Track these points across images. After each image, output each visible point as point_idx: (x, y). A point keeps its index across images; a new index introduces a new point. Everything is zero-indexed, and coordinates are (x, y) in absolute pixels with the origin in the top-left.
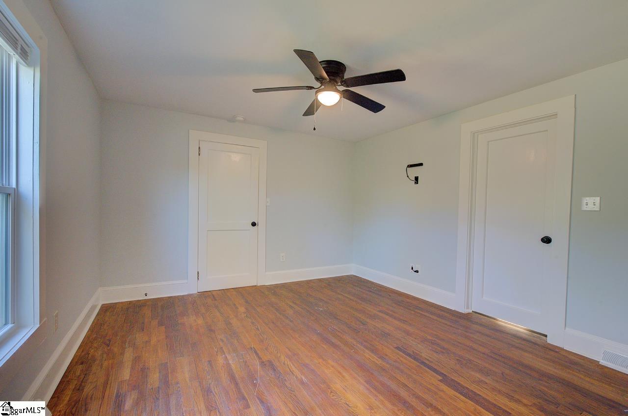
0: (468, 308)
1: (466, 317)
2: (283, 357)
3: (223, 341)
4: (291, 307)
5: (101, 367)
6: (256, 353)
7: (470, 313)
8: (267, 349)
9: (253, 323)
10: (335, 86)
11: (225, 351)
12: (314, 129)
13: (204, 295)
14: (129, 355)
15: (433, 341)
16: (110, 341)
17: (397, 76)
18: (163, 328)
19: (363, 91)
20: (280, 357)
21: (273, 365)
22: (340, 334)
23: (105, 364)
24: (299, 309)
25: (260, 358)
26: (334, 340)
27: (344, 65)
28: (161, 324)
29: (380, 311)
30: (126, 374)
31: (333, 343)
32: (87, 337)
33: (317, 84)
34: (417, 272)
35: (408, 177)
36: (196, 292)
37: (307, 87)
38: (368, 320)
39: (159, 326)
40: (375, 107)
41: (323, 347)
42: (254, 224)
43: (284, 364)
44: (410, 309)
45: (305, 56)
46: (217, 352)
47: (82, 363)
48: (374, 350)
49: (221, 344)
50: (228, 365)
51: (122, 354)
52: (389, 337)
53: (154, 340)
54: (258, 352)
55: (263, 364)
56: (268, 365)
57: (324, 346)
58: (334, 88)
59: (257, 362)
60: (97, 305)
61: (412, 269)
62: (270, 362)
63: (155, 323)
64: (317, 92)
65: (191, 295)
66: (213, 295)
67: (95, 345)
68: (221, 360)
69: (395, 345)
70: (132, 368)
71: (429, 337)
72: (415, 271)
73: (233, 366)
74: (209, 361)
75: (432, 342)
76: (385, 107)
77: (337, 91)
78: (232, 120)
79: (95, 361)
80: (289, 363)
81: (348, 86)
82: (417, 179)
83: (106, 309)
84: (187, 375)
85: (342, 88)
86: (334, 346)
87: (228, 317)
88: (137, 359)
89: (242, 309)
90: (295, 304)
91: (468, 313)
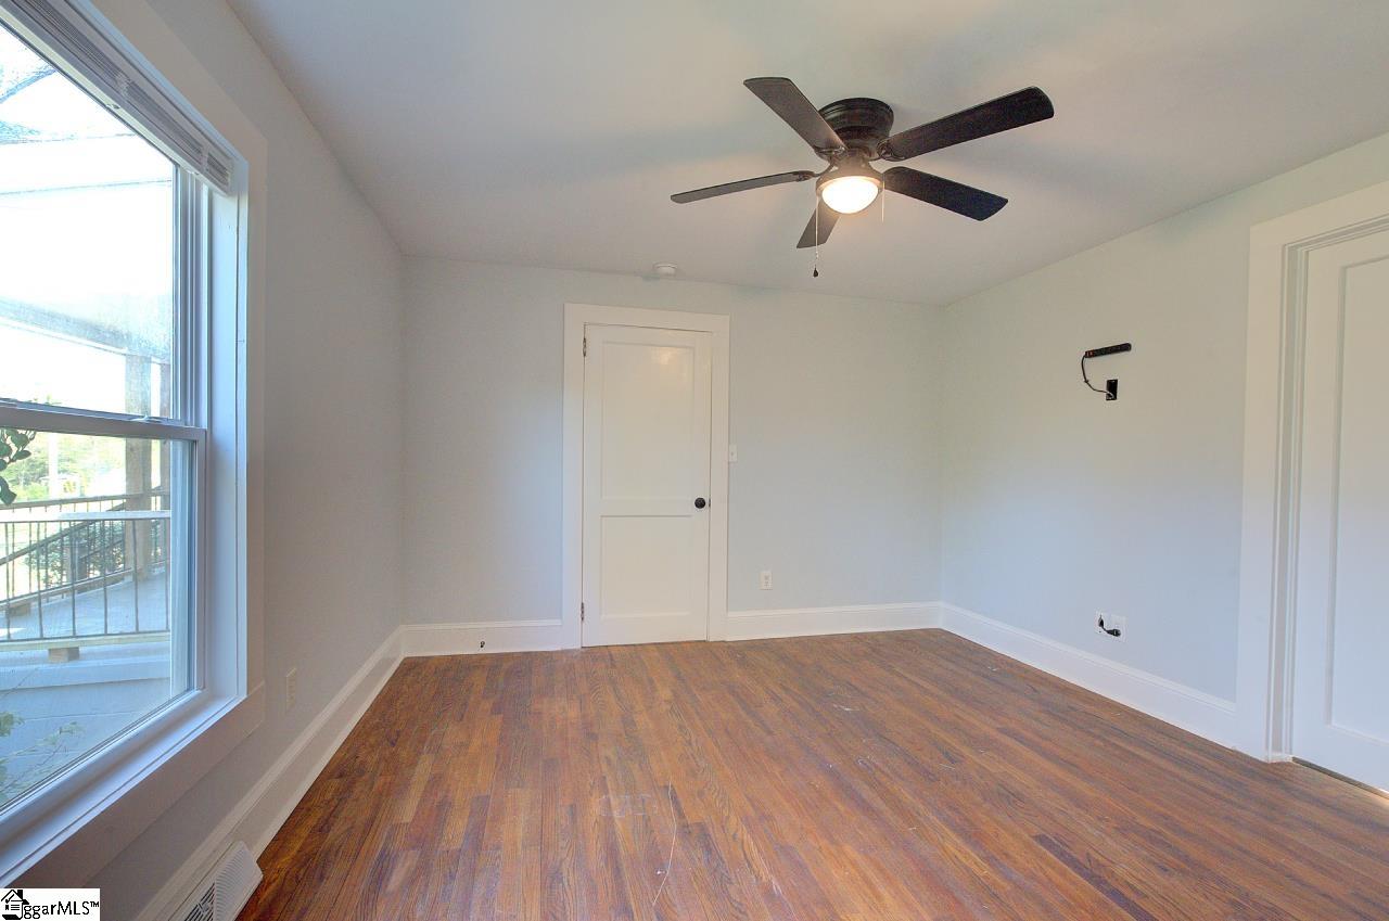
0: (1277, 747)
1: (1274, 774)
2: (733, 820)
3: (608, 760)
4: (775, 698)
5: (371, 788)
6: (675, 799)
7: (1288, 764)
8: (701, 794)
9: (681, 727)
10: (866, 161)
11: (609, 787)
12: (816, 274)
13: (592, 654)
14: (424, 769)
15: (1153, 834)
16: (398, 734)
17: (1029, 106)
18: (498, 719)
19: (940, 164)
20: (728, 817)
21: (707, 836)
22: (884, 779)
23: (379, 782)
24: (795, 704)
25: (681, 815)
26: (866, 793)
27: (888, 107)
28: (496, 709)
29: (1002, 731)
30: (407, 810)
31: (864, 801)
32: (363, 722)
33: (820, 164)
34: (1115, 633)
35: (1086, 381)
36: (579, 646)
37: (796, 173)
38: (966, 751)
39: (492, 713)
40: (980, 205)
41: (836, 809)
42: (700, 504)
43: (734, 837)
44: (1090, 733)
45: (775, 92)
46: (592, 787)
47: (341, 776)
48: (973, 835)
49: (605, 768)
50: (609, 819)
51: (413, 764)
52: (1019, 803)
53: (476, 742)
54: (680, 799)
55: (685, 831)
56: (698, 836)
57: (840, 807)
58: (863, 166)
59: (673, 825)
60: (395, 659)
61: (1102, 624)
62: (702, 827)
63: (487, 705)
64: (819, 183)
65: (568, 651)
66: (611, 655)
67: (372, 740)
68: (595, 809)
69: (1037, 831)
70: (423, 800)
71: (1142, 820)
72: (1109, 632)
73: (619, 825)
74: (573, 807)
75: (1150, 837)
76: (1007, 201)
77: (871, 173)
78: (652, 275)
79: (362, 773)
80: (747, 837)
81: (897, 158)
82: (1112, 387)
83: (411, 667)
84: (520, 833)
85: (882, 166)
86: (866, 808)
87: (632, 708)
88: (436, 781)
89: (665, 693)
90: (786, 689)
91: (1279, 764)
